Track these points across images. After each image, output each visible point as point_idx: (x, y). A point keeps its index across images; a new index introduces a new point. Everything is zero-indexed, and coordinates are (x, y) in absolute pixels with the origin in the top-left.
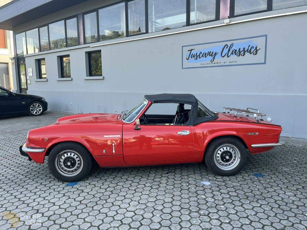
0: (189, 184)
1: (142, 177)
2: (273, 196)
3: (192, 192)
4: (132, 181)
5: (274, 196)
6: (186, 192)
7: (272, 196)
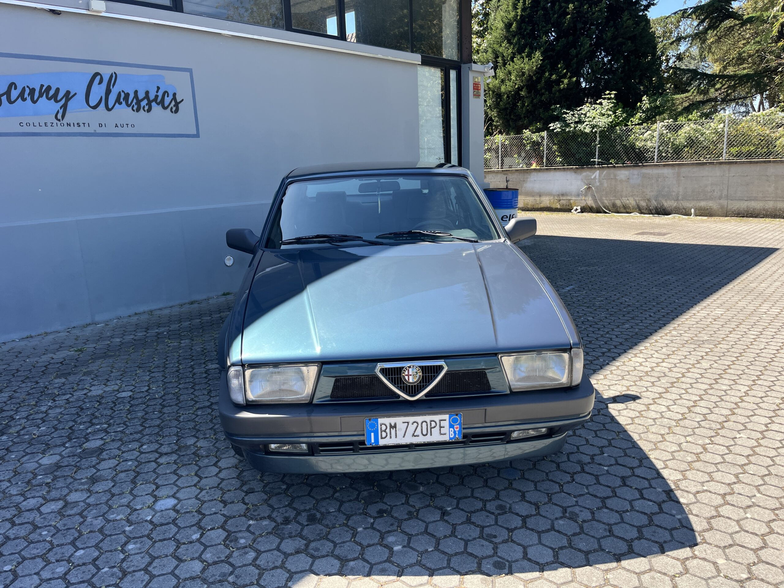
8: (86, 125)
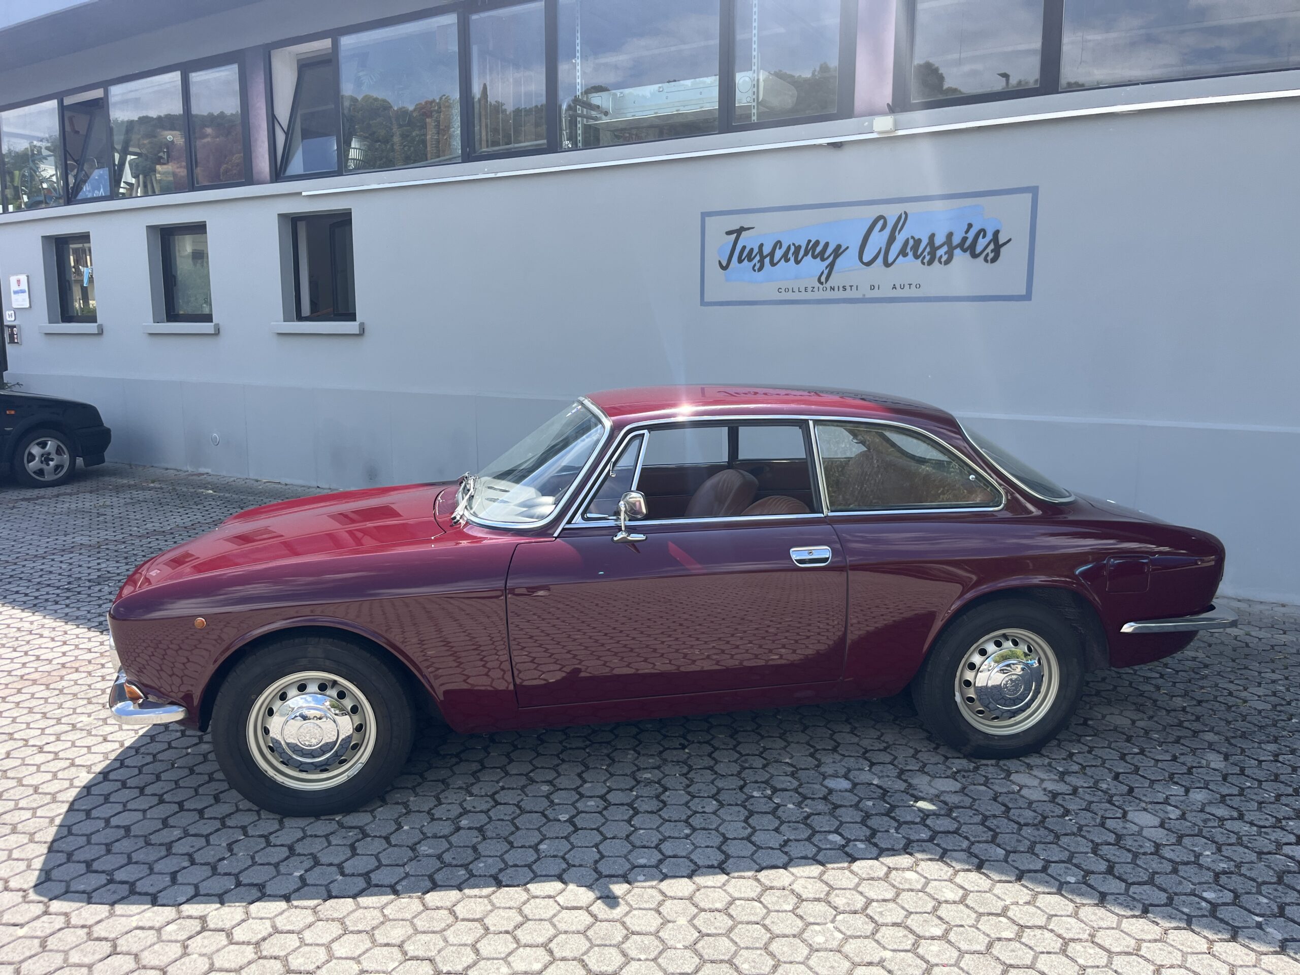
0: (775, 790)
1: (587, 768)
2: (1084, 828)
3: (789, 822)
4: (550, 782)
5: (1088, 829)
6: (769, 822)
7: (1080, 829)
8: (854, 288)
